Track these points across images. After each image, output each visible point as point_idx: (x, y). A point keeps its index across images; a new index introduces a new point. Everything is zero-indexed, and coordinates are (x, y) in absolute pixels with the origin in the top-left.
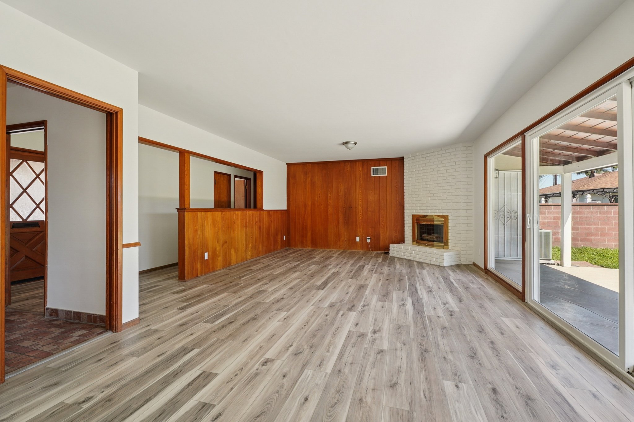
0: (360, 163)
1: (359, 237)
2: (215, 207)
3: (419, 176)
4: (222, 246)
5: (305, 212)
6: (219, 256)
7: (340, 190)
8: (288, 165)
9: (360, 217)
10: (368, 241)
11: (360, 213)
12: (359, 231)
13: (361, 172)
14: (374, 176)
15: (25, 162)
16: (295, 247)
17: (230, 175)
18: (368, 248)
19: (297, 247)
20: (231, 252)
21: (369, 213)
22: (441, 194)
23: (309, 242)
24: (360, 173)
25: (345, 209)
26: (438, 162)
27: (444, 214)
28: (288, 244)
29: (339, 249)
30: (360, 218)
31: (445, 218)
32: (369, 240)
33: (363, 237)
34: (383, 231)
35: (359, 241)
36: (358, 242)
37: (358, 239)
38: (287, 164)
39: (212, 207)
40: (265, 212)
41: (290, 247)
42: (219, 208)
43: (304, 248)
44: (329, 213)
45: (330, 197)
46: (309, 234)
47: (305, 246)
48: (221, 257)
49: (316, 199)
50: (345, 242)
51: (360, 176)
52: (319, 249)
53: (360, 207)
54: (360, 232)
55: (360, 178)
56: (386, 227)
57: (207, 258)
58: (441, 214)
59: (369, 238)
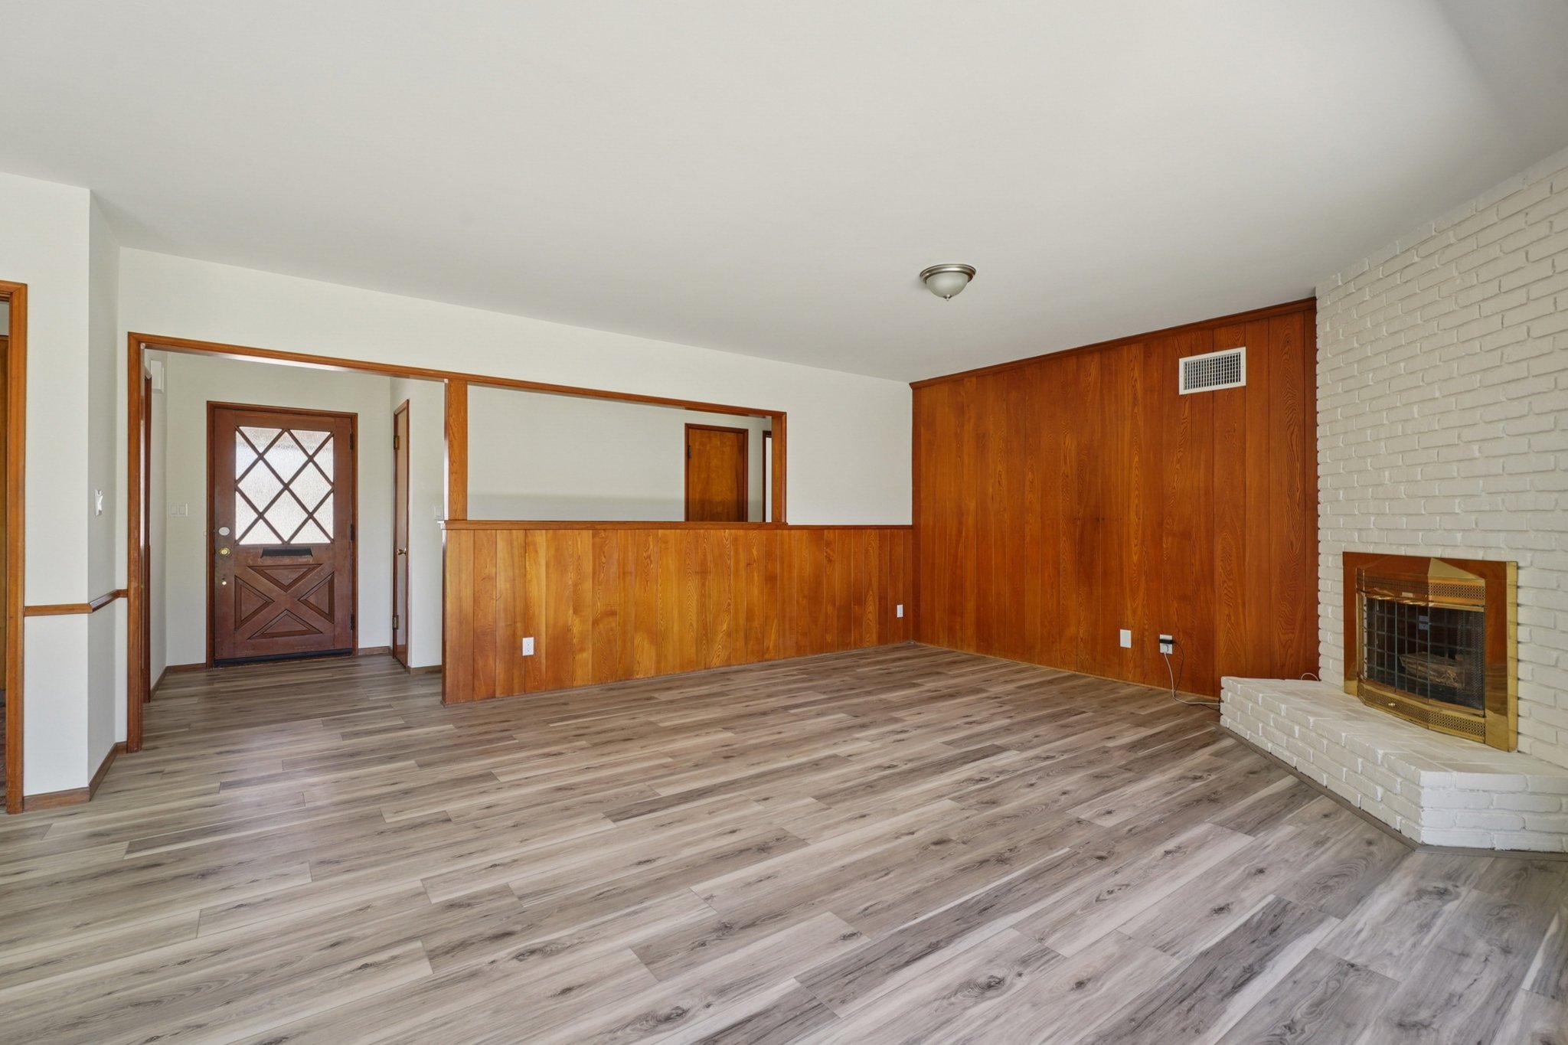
0: (1136, 350)
1: (1129, 632)
2: (687, 518)
3: (1374, 370)
4: (596, 622)
5: (960, 532)
6: (582, 650)
7: (1065, 456)
8: (916, 387)
9: (1134, 555)
10: (1166, 649)
11: (1134, 542)
12: (1129, 608)
13: (1139, 386)
14: (1191, 394)
15: (286, 433)
16: (931, 643)
17: (747, 430)
18: (1162, 677)
19: (938, 643)
20: (636, 642)
21: (1170, 539)
22: (1476, 447)
23: (970, 631)
24: (1134, 386)
25: (1078, 522)
26: (1458, 281)
27: (1493, 556)
28: (916, 629)
29: (1061, 668)
30: (1135, 558)
31: (1494, 574)
32: (1171, 646)
33: (1147, 633)
34: (1229, 615)
35: (1130, 646)
36: (1127, 648)
37: (1126, 638)
38: (910, 384)
39: (681, 518)
40: (793, 531)
41: (920, 641)
42: (702, 520)
43: (957, 648)
44: (1028, 539)
45: (1032, 482)
46: (971, 606)
47: (959, 643)
48: (590, 652)
49: (991, 490)
50: (1082, 645)
51: (1135, 398)
52: (998, 658)
53: (1133, 518)
54: (1134, 612)
55: (1135, 404)
56: (1240, 601)
57: (531, 653)
58: (1479, 556)
59: (1169, 638)
